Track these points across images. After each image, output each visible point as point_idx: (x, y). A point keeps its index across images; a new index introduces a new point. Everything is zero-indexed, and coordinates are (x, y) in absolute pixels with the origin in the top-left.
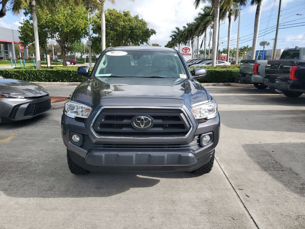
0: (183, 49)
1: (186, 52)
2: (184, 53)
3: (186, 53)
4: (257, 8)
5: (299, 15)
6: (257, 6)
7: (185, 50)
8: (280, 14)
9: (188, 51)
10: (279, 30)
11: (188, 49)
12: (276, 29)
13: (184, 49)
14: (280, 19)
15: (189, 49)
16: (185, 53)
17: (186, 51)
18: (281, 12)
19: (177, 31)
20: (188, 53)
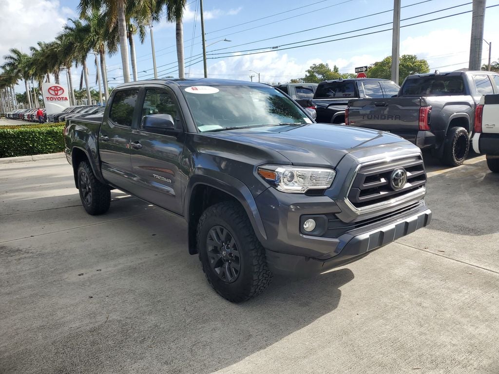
0: (50, 88)
1: (57, 94)
2: (53, 96)
3: (58, 97)
4: (177, 27)
5: (227, 41)
6: (177, 24)
7: (54, 90)
8: (205, 39)
9: (60, 92)
10: (207, 61)
11: (59, 88)
12: (202, 58)
13: (52, 90)
14: (206, 46)
15: (61, 89)
16: (55, 97)
17: (56, 92)
18: (205, 36)
19: (15, 56)
20: (60, 96)
